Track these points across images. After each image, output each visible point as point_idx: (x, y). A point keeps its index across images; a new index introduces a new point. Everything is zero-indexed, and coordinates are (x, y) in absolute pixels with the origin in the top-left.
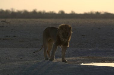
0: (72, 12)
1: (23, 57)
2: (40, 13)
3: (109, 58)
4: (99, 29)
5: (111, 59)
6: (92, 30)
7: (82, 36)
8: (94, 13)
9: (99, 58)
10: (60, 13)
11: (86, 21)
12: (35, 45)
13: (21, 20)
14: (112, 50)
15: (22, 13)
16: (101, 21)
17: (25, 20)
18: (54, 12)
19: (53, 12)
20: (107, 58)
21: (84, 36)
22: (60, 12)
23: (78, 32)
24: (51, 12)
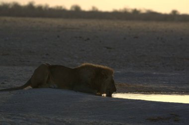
0: (94, 8)
1: (5, 81)
2: (40, 8)
3: (148, 86)
4: (137, 37)
5: (151, 88)
6: (125, 39)
7: (108, 48)
8: (130, 11)
9: (132, 86)
10: (73, 9)
11: (116, 24)
12: (28, 61)
13: (8, 19)
14: (155, 73)
15: (10, 7)
16: (140, 24)
17: (14, 19)
18: (63, 8)
19: (61, 7)
20: (146, 86)
21: (110, 48)
22: (73, 7)
23: (100, 42)
24: (58, 7)
